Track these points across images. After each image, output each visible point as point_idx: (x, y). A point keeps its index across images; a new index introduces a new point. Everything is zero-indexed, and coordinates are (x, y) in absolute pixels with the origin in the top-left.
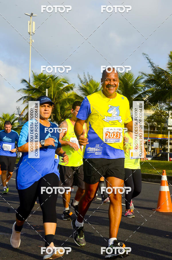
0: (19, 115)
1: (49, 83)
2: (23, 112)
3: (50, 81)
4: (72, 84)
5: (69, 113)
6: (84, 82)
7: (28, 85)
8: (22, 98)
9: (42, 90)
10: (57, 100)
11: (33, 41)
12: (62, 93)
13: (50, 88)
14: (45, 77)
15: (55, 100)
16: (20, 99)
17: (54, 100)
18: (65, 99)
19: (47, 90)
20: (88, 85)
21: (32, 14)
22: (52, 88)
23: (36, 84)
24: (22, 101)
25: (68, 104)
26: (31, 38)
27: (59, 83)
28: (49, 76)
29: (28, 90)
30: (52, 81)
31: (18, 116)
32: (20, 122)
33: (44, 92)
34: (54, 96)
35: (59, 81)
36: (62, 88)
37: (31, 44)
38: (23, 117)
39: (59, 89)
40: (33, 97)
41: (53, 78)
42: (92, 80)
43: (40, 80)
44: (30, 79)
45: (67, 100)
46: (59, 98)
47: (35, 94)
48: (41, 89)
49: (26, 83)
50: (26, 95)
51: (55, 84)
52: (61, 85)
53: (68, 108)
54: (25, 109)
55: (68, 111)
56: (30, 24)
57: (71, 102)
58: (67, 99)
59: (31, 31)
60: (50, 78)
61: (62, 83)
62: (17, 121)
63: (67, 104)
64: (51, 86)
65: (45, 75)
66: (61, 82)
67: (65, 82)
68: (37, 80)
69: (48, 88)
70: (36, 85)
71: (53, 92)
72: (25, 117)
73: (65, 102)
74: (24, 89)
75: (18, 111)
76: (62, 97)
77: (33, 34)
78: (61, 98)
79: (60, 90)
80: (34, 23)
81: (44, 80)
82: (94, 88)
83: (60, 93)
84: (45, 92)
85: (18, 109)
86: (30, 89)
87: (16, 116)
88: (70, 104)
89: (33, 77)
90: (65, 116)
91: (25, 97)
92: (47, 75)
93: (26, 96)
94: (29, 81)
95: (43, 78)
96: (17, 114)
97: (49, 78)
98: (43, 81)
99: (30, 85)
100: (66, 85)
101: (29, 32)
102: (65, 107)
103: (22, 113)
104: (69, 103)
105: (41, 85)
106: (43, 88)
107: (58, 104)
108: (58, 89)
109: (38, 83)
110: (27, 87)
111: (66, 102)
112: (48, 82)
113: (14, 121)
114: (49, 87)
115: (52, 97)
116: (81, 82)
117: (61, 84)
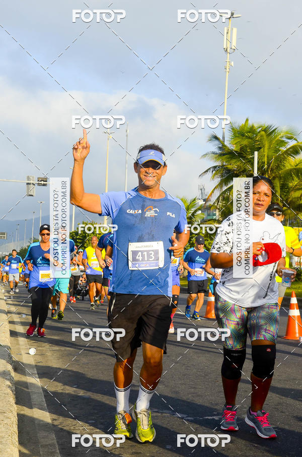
0: (204, 200)
1: (261, 141)
2: (211, 195)
3: (262, 136)
5: (297, 196)
7: (221, 146)
8: (209, 169)
9: (246, 154)
10: (275, 171)
11: (232, 63)
12: (285, 159)
13: (262, 150)
14: (252, 130)
15: (271, 171)
16: (207, 171)
17: (269, 172)
18: (291, 170)
19: (256, 153)
21: (232, 14)
22: (266, 150)
23: (235, 144)
24: (210, 174)
25: (296, 179)
26: (228, 58)
27: (278, 140)
28: (259, 127)
29: (221, 155)
30: (265, 137)
31: (201, 203)
32: (206, 213)
33: (251, 158)
34: (269, 164)
35: (280, 136)
36: (283, 149)
37: (228, 70)
38: (212, 203)
39: (280, 151)
40: (229, 166)
41: (269, 132)
43: (243, 135)
44: (225, 135)
45: (294, 171)
46: (278, 167)
47: (234, 161)
48: (245, 152)
49: (217, 142)
50: (218, 163)
51: (270, 142)
52: (282, 143)
53: (296, 186)
54: (214, 189)
55: (295, 192)
56: (227, 33)
58: (295, 169)
59: (229, 46)
61: (284, 139)
62: (200, 212)
63: (293, 180)
64: (264, 147)
65: (253, 127)
66: (281, 137)
67: (290, 138)
68: (237, 135)
69: (258, 149)
70: (234, 146)
71: (268, 157)
72: (214, 203)
73: (289, 175)
74: (213, 153)
75: (202, 193)
76: (284, 166)
77: (232, 50)
78: (282, 168)
79: (280, 153)
80: (235, 30)
81: (250, 134)
83: (280, 160)
84: (253, 158)
85: (201, 189)
86: (225, 153)
87: (199, 203)
88: (299, 179)
89: (231, 130)
90: (290, 201)
91: (215, 167)
92: (256, 126)
93: (217, 166)
94: (224, 138)
95: (250, 132)
96: (200, 198)
97: (260, 132)
98: (249, 138)
99: (224, 145)
100: (292, 143)
101: (225, 47)
102: (291, 185)
103: (209, 197)
104: (298, 176)
105: (246, 146)
106: (248, 150)
107: (277, 179)
108: (277, 151)
109: (239, 140)
110: (220, 148)
111: (291, 176)
112: (257, 139)
113: (196, 211)
114: (260, 148)
115: (266, 166)
117: (283, 141)
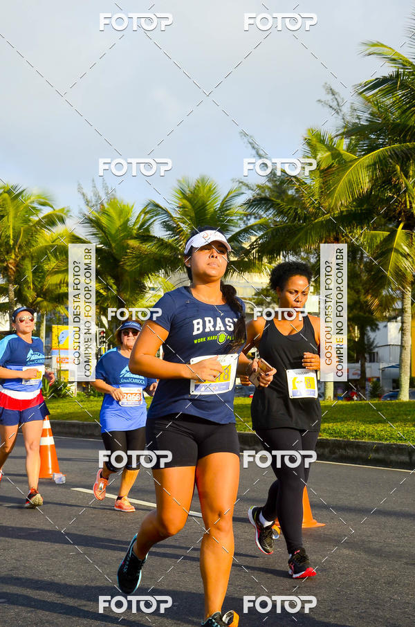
4: (63, 209)
6: (94, 203)
20: (104, 212)
42: (115, 198)
57: (60, 253)
60: (5, 192)
82: (119, 220)
116: (87, 202)
